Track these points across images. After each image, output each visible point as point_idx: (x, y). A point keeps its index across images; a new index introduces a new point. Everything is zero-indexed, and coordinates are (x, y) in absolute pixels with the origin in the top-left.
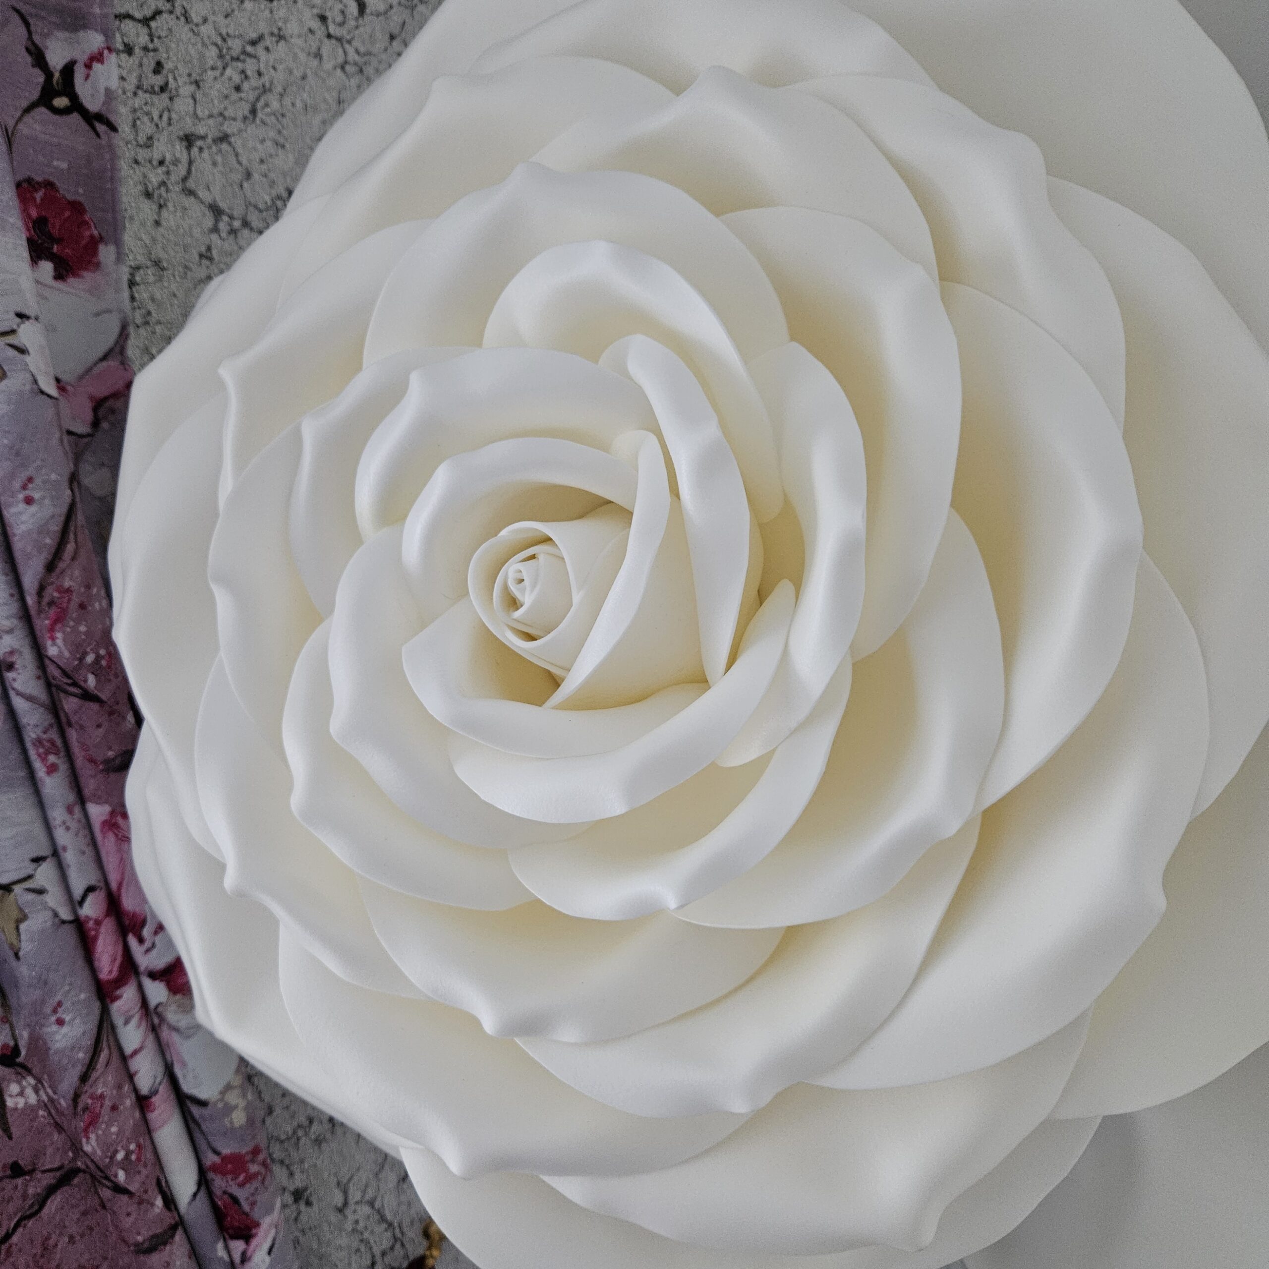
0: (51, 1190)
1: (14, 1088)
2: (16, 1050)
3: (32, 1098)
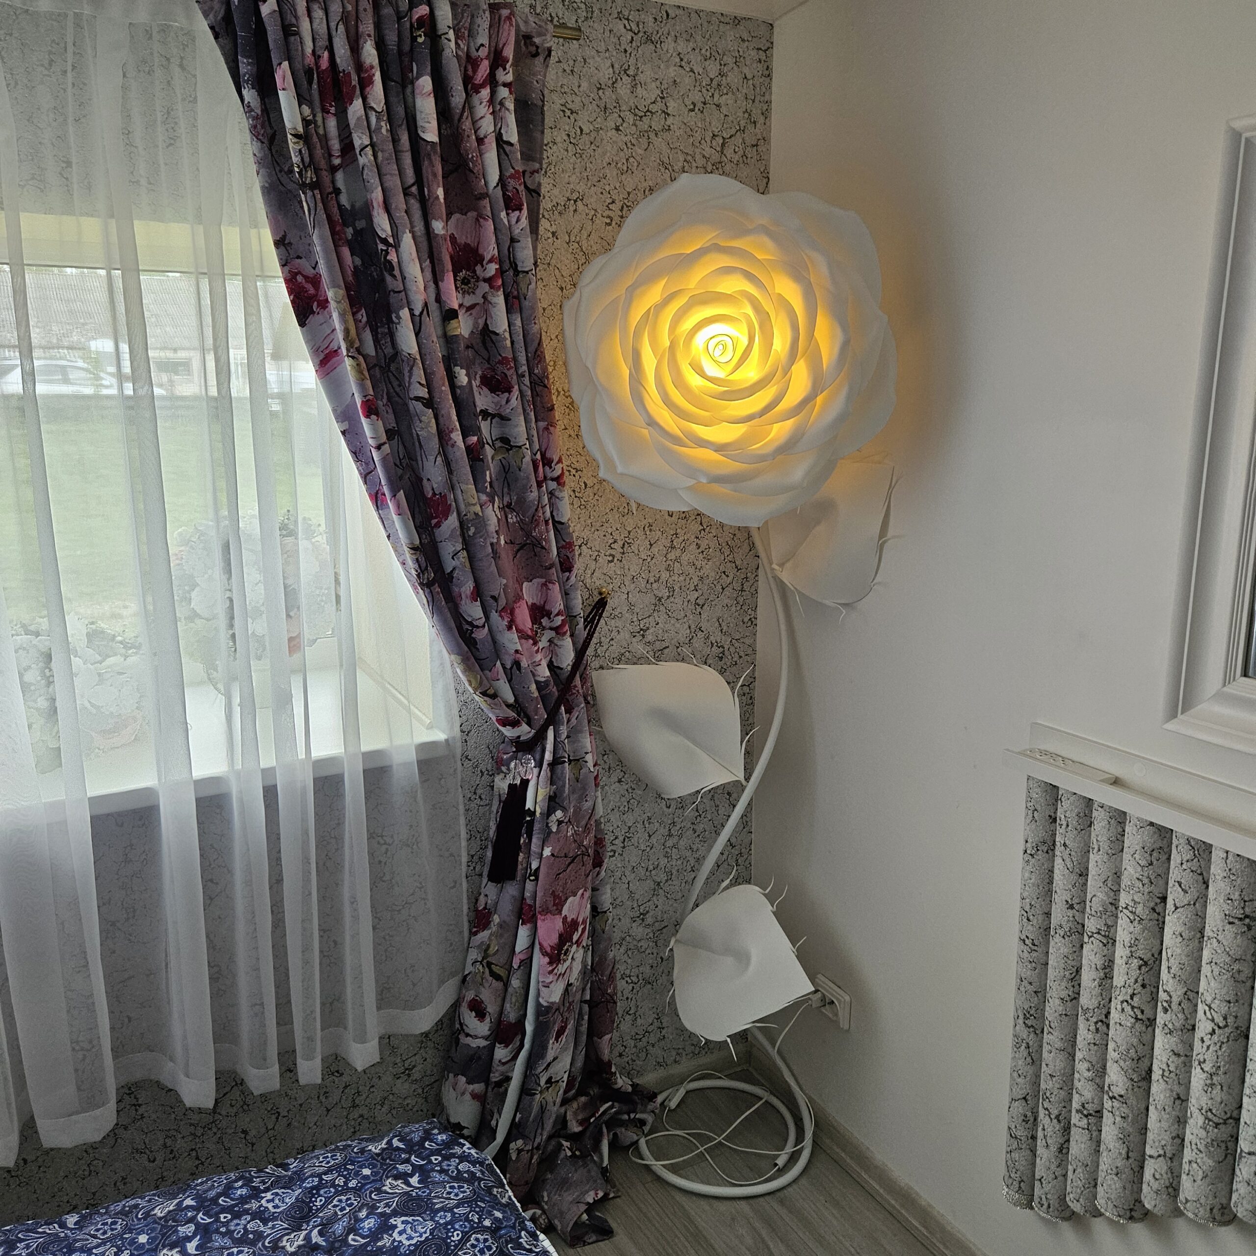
0: (518, 550)
1: (510, 516)
2: (511, 504)
3: (515, 520)
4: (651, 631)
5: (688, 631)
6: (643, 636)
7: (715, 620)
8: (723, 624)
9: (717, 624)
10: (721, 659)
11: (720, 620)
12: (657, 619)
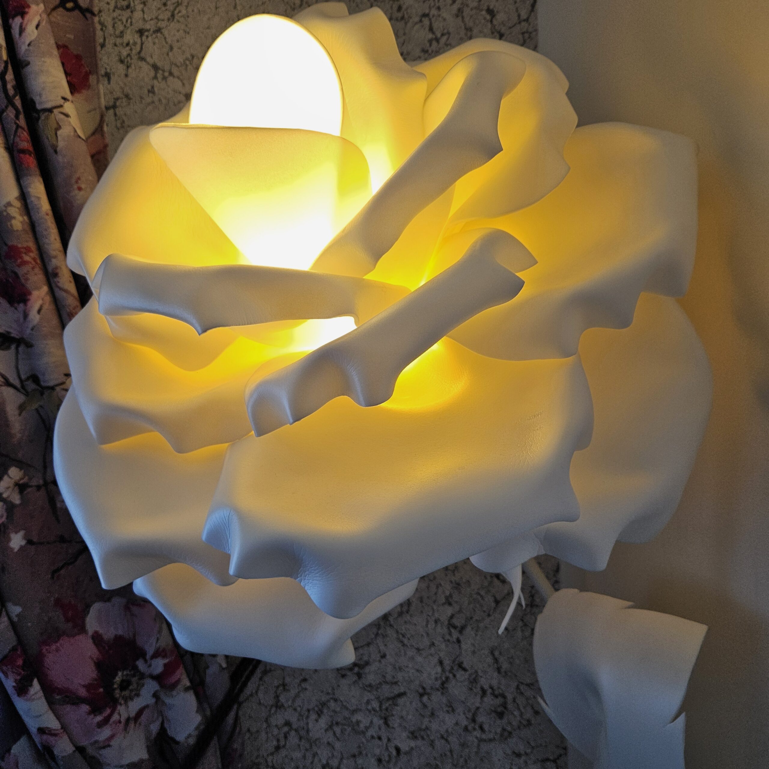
4: (373, 667)
5: (439, 669)
6: (359, 675)
7: (486, 652)
8: (501, 659)
9: (490, 660)
10: (501, 715)
11: (497, 653)
12: (382, 648)
